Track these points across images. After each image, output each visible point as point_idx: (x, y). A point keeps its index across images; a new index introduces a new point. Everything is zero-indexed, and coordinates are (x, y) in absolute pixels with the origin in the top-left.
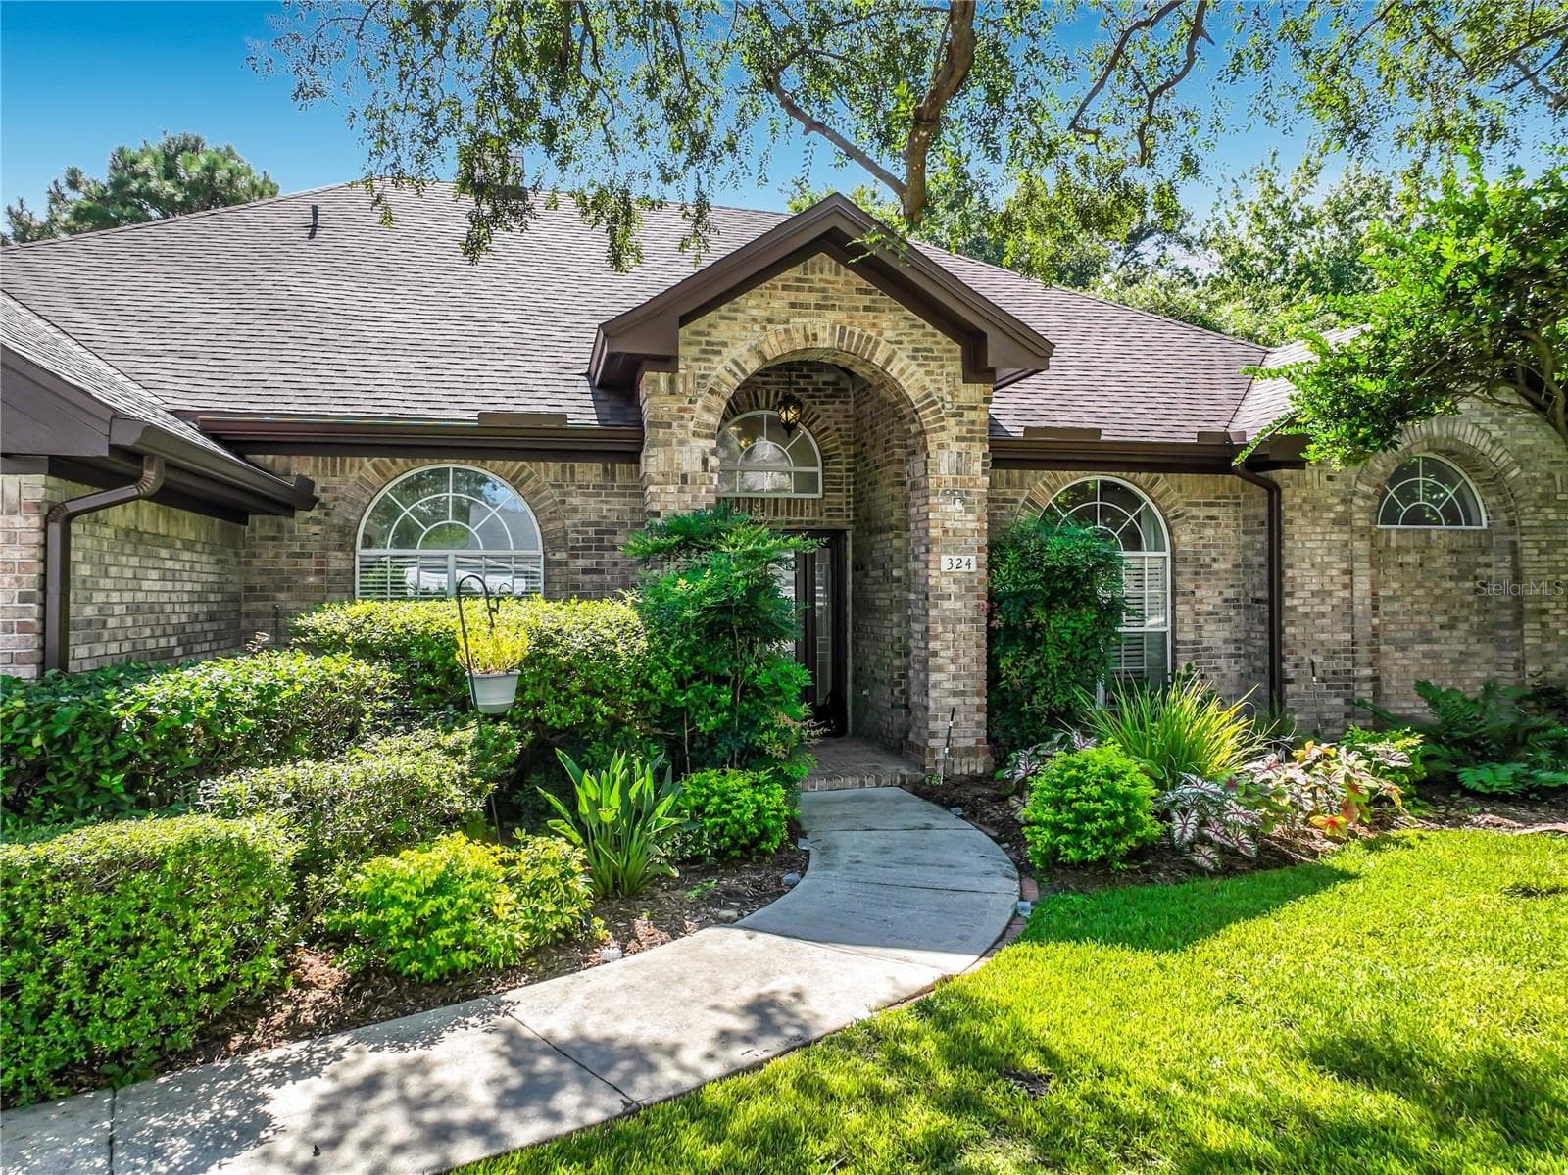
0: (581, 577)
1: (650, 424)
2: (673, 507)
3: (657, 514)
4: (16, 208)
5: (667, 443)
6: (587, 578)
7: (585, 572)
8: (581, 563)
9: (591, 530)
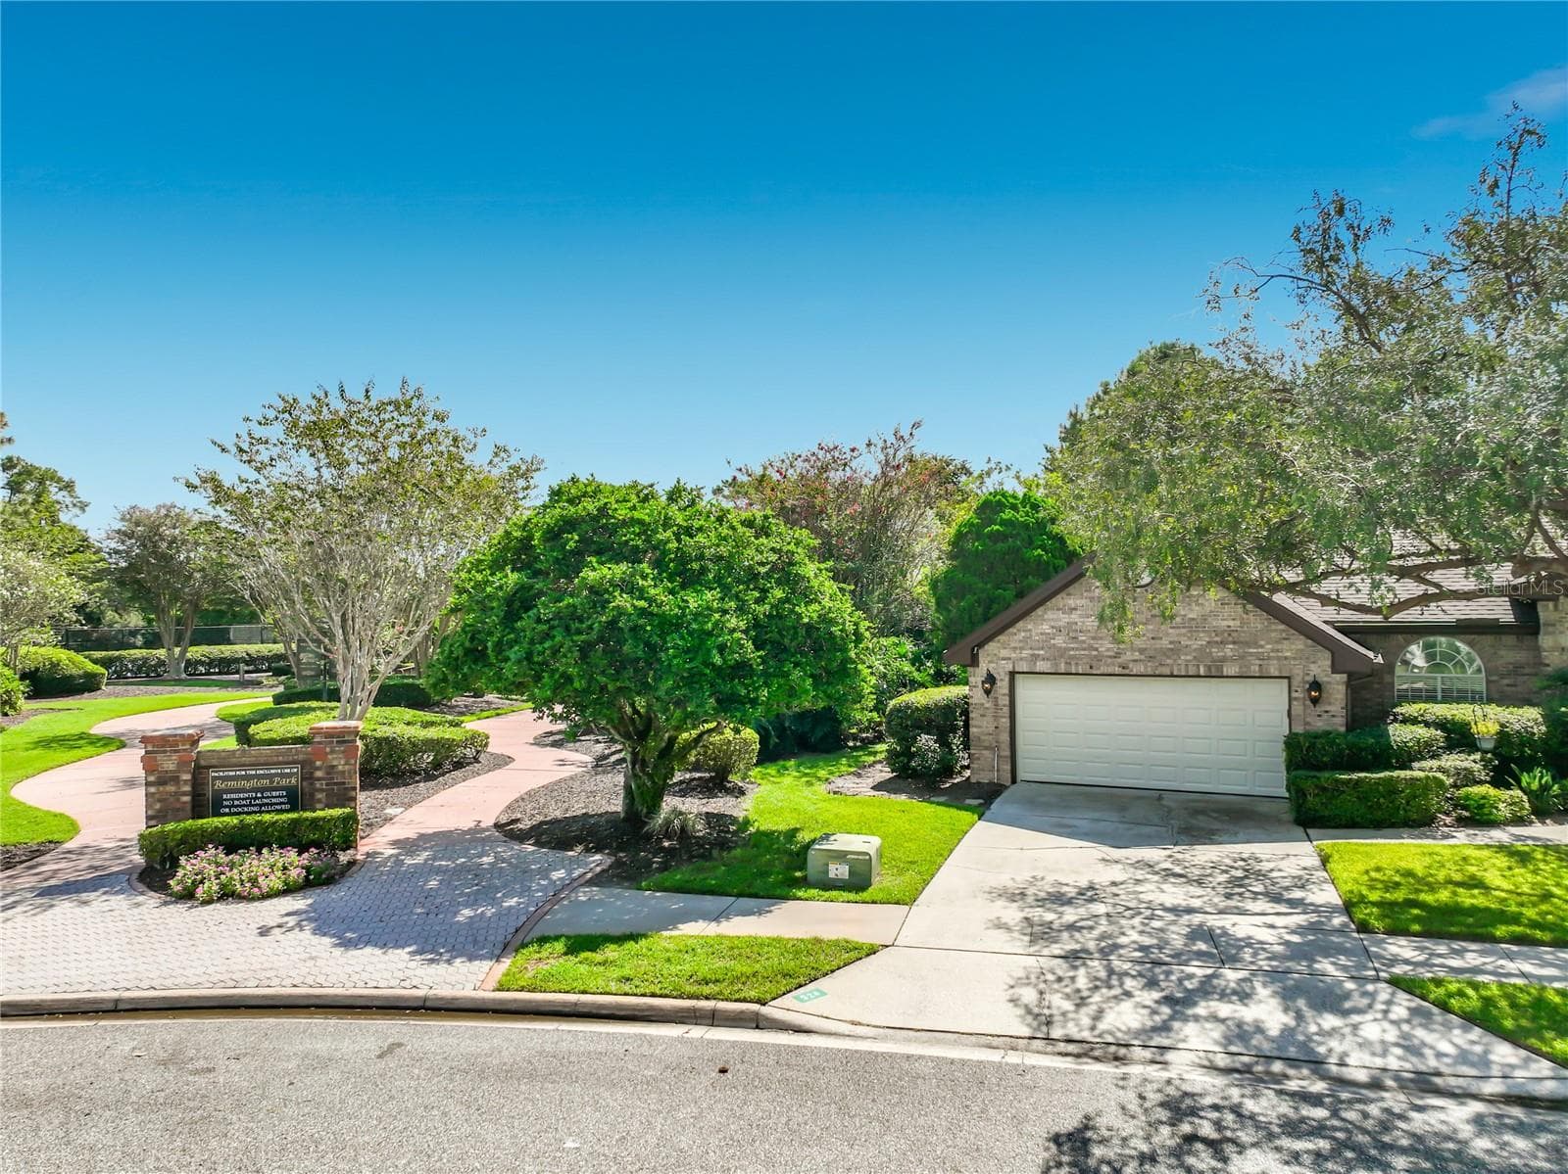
0: (1506, 688)
1: (1544, 625)
2: (1557, 662)
3: (1548, 665)
4: (1074, 411)
5: (1553, 633)
6: (1509, 688)
7: (1508, 685)
8: (1506, 681)
9: (1511, 667)
